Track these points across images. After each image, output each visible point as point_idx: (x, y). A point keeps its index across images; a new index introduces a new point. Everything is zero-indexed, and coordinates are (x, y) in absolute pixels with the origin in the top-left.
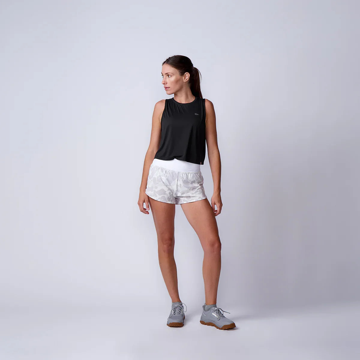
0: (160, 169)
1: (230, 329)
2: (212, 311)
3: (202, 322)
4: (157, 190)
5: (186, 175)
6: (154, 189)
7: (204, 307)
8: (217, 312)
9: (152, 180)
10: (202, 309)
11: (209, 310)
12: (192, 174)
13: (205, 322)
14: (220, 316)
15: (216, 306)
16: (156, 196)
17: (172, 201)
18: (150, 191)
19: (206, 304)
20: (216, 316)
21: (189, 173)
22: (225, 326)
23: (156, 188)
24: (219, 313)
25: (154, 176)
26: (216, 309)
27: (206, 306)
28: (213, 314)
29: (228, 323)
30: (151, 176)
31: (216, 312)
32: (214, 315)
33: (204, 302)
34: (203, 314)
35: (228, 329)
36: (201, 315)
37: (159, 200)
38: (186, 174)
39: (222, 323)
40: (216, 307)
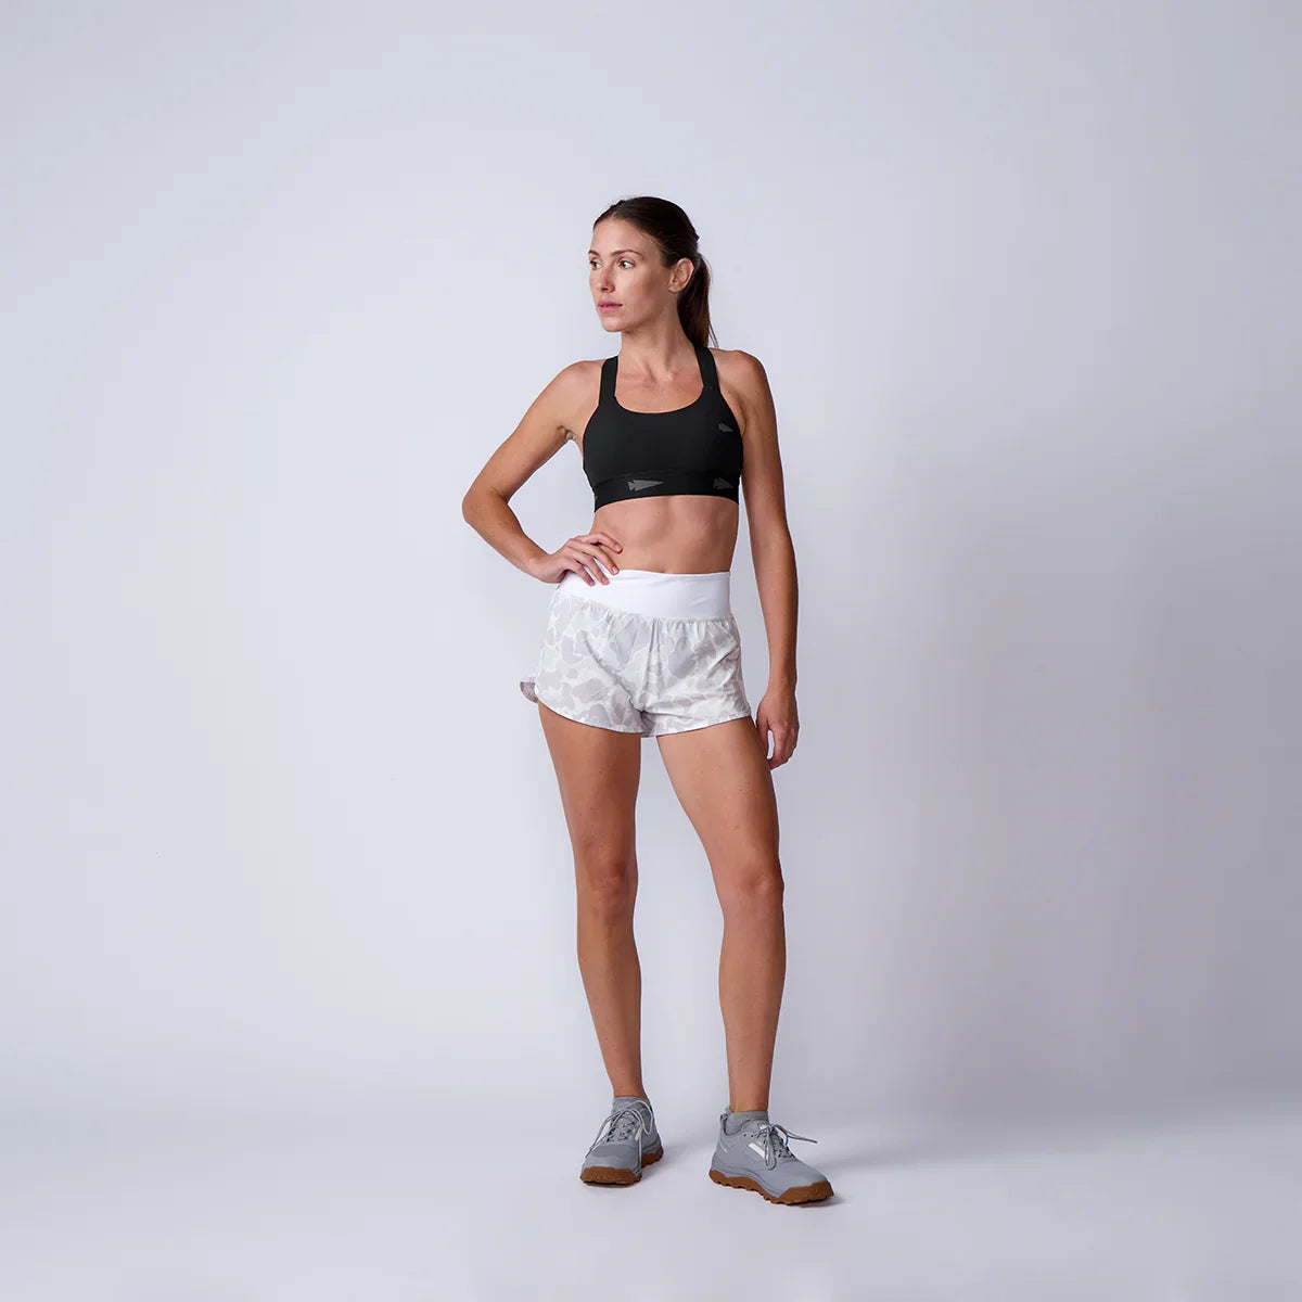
0: (589, 609)
1: (809, 1201)
2: (749, 1134)
3: (717, 1177)
4: (574, 683)
5: (680, 630)
6: (565, 679)
7: (724, 1120)
8: (768, 1138)
9: (557, 648)
10: (719, 1126)
11: (738, 1130)
12: (703, 626)
13: (728, 1175)
14: (778, 1153)
15: (765, 1119)
16: (572, 707)
17: (628, 723)
18: (550, 688)
19: (731, 1109)
20: (762, 1153)
21: (691, 622)
22: (792, 1191)
23: (573, 674)
24: (773, 1144)
25: (565, 633)
26: (763, 1127)
27: (731, 1117)
28: (752, 1146)
29: (806, 1182)
30: (555, 633)
31: (762, 1139)
32: (758, 1149)
33: (722, 1103)
34: (719, 1146)
35: (804, 1203)
36: (715, 1150)
37: (582, 721)
38: (681, 625)
39: (783, 1181)
40: (767, 1120)
